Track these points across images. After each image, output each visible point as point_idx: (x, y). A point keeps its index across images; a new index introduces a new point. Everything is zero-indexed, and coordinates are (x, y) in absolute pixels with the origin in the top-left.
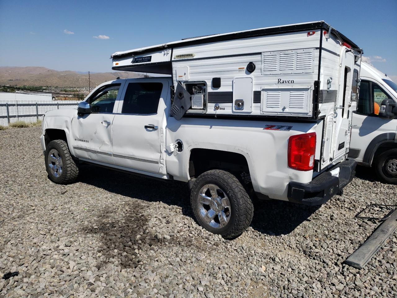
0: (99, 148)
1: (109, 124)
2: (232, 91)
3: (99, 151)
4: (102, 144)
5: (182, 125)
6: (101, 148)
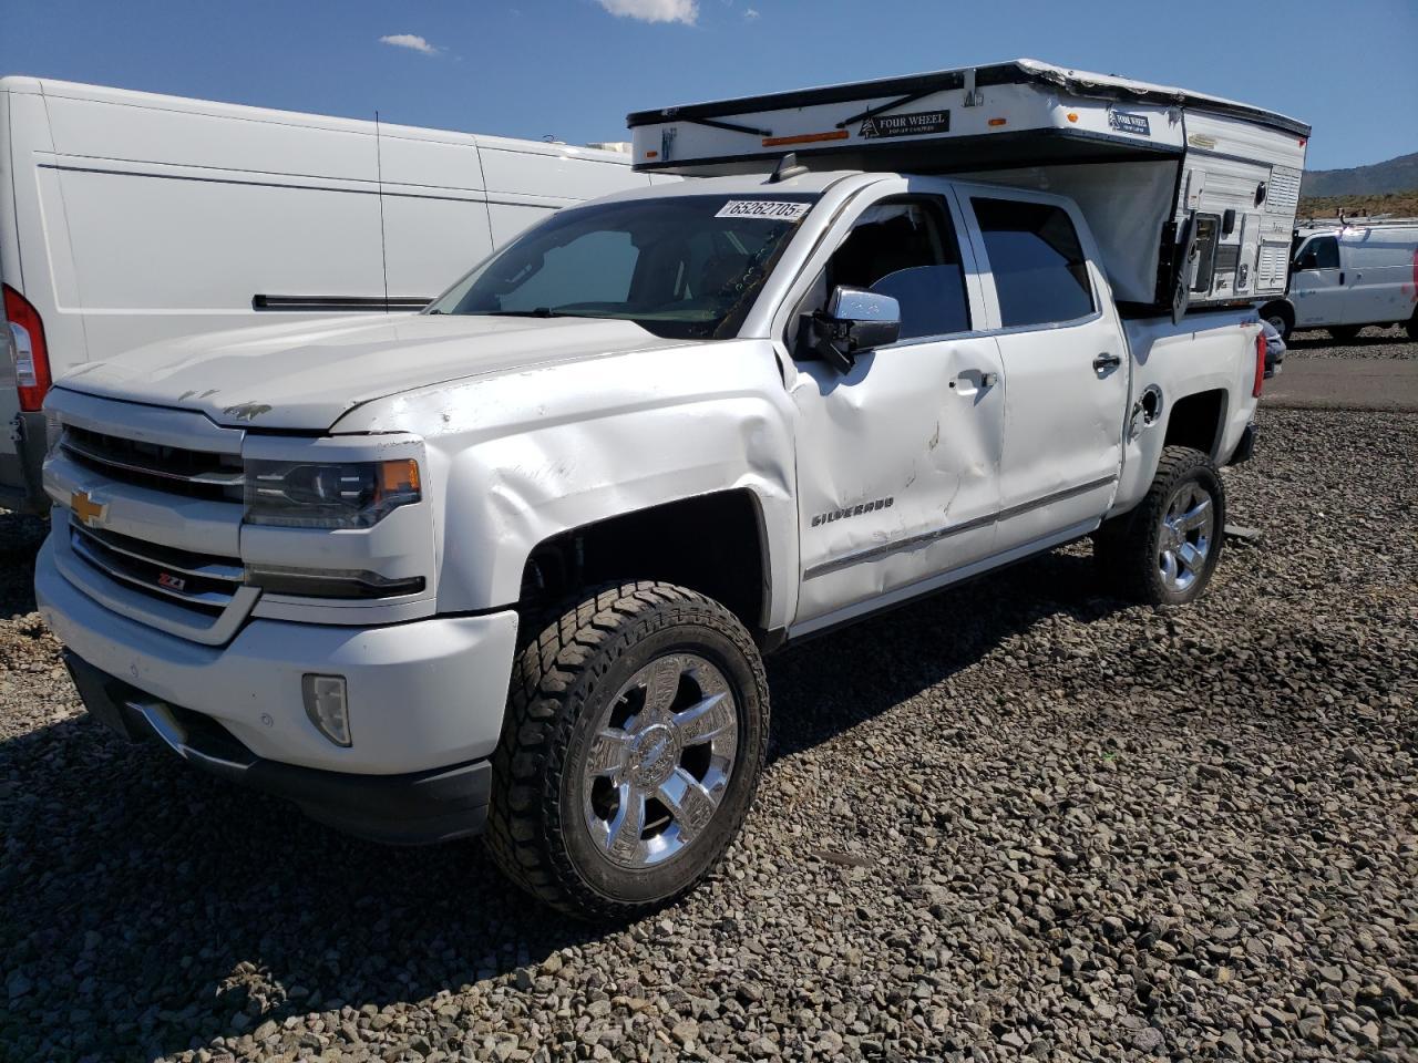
0: (946, 510)
1: (983, 381)
2: (1238, 243)
3: (948, 523)
4: (959, 485)
5: (1156, 341)
6: (952, 511)
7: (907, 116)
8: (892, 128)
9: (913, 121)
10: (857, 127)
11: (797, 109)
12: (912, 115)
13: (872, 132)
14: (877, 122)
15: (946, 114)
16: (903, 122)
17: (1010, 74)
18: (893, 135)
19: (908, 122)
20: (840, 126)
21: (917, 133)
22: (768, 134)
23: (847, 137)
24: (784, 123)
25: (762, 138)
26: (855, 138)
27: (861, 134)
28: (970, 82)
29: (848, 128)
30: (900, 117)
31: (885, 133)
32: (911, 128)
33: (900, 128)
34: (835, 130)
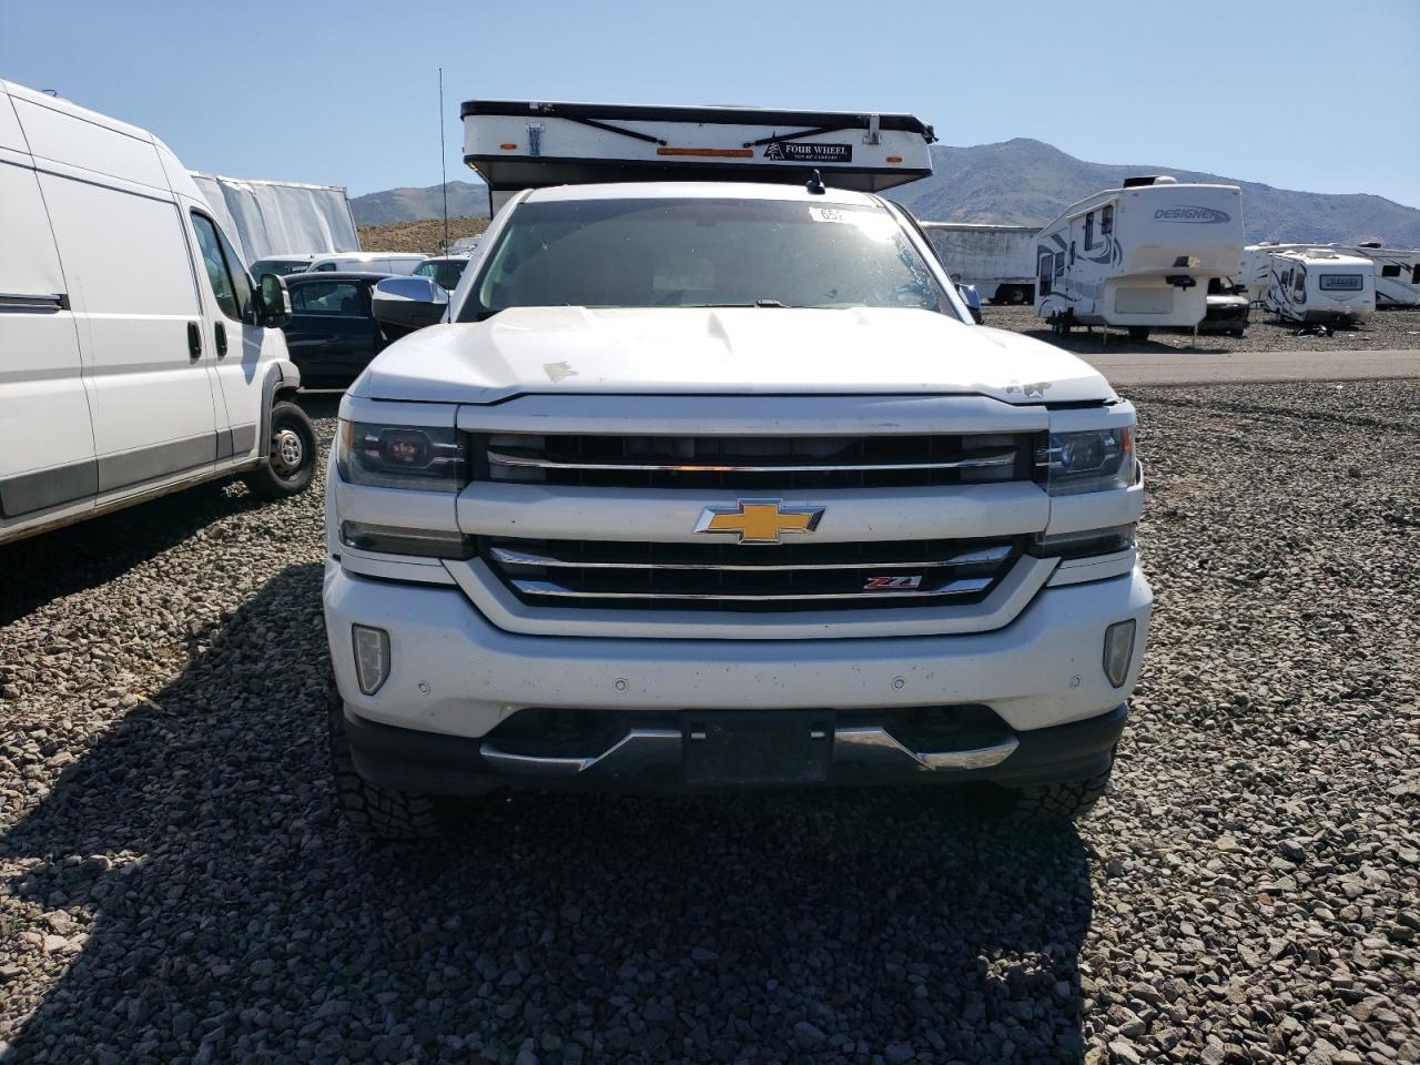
7: (812, 145)
8: (798, 153)
9: (818, 150)
10: (764, 148)
12: (817, 145)
13: (777, 154)
14: (783, 146)
15: (849, 148)
16: (808, 149)
17: (908, 124)
18: (797, 160)
19: (813, 150)
20: (749, 145)
21: (821, 160)
22: (663, 143)
23: (751, 156)
25: (657, 146)
26: (759, 158)
28: (874, 125)
29: (753, 148)
30: (804, 144)
31: (790, 156)
32: (815, 156)
33: (806, 154)
34: (741, 148)
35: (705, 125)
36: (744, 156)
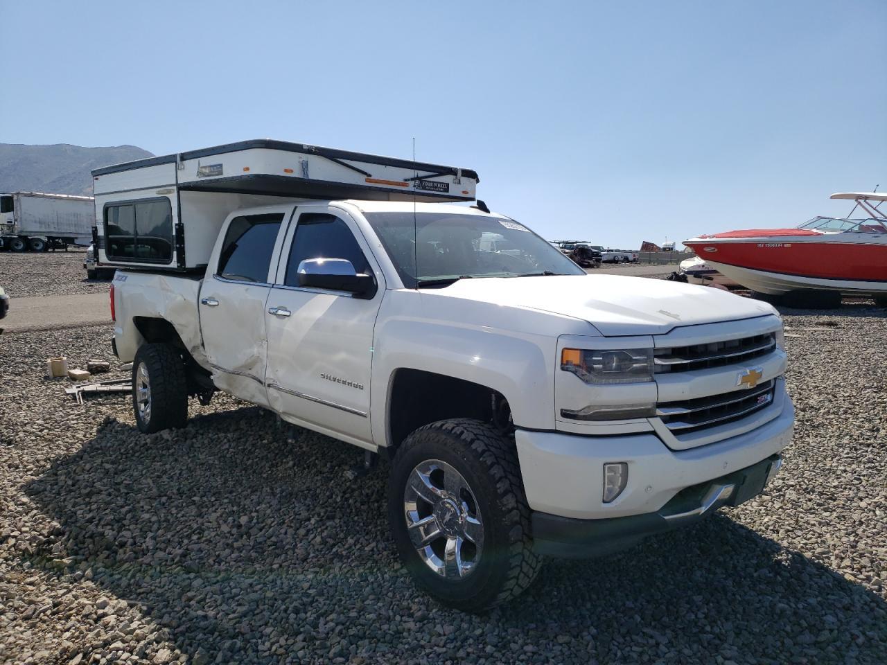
7: (433, 182)
8: (428, 187)
9: (435, 185)
10: (413, 182)
11: (384, 166)
13: (418, 186)
14: (421, 182)
15: (448, 185)
16: (432, 185)
18: (428, 190)
20: (406, 180)
21: (437, 191)
22: (370, 176)
23: (407, 186)
24: (378, 172)
25: (365, 177)
26: (411, 187)
27: (414, 186)
28: (459, 174)
29: (408, 182)
30: (430, 182)
31: (424, 188)
32: (434, 188)
33: (430, 187)
34: (403, 182)
35: (387, 167)
36: (403, 186)
